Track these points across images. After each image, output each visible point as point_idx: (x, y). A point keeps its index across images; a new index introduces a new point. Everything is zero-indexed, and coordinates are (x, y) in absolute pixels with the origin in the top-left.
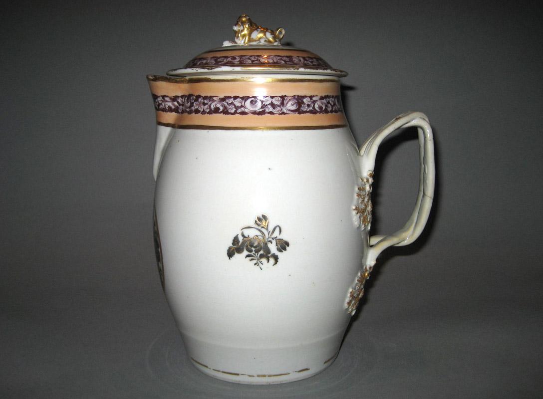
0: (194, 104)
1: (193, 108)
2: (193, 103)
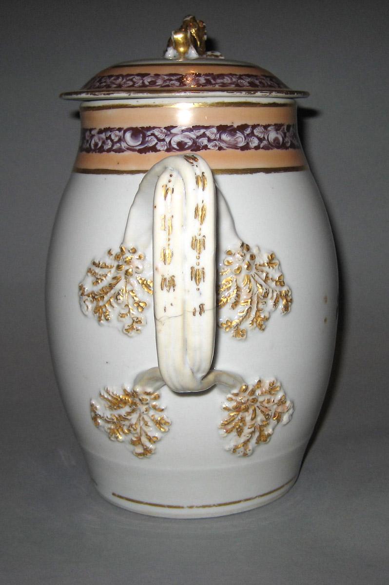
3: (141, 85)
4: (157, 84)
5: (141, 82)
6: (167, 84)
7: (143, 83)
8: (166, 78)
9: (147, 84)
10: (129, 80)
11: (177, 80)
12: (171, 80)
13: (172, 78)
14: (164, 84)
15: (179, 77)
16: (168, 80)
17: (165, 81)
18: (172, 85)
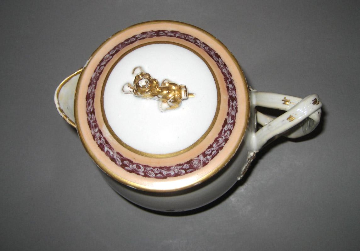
3: (232, 125)
4: (234, 115)
5: (230, 125)
6: (235, 109)
7: (231, 124)
8: (231, 108)
9: (232, 121)
10: (225, 134)
11: (233, 102)
12: (232, 105)
13: (231, 104)
14: (235, 110)
15: (230, 100)
16: (232, 108)
17: (233, 109)
18: (235, 106)
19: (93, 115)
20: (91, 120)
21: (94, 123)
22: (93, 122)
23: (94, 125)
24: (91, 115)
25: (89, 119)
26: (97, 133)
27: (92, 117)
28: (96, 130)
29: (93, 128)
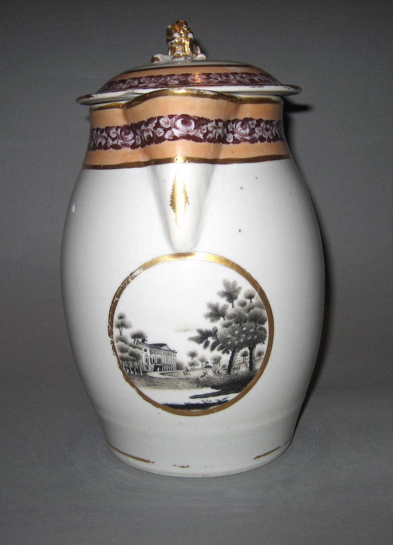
0: (256, 130)
1: (256, 136)
2: (254, 129)
19: (211, 76)
20: (218, 79)
21: (223, 77)
22: (221, 78)
23: (225, 78)
24: (210, 78)
25: (216, 81)
26: (235, 78)
27: (214, 77)
28: (232, 77)
29: (228, 80)
